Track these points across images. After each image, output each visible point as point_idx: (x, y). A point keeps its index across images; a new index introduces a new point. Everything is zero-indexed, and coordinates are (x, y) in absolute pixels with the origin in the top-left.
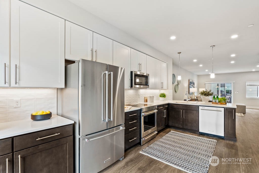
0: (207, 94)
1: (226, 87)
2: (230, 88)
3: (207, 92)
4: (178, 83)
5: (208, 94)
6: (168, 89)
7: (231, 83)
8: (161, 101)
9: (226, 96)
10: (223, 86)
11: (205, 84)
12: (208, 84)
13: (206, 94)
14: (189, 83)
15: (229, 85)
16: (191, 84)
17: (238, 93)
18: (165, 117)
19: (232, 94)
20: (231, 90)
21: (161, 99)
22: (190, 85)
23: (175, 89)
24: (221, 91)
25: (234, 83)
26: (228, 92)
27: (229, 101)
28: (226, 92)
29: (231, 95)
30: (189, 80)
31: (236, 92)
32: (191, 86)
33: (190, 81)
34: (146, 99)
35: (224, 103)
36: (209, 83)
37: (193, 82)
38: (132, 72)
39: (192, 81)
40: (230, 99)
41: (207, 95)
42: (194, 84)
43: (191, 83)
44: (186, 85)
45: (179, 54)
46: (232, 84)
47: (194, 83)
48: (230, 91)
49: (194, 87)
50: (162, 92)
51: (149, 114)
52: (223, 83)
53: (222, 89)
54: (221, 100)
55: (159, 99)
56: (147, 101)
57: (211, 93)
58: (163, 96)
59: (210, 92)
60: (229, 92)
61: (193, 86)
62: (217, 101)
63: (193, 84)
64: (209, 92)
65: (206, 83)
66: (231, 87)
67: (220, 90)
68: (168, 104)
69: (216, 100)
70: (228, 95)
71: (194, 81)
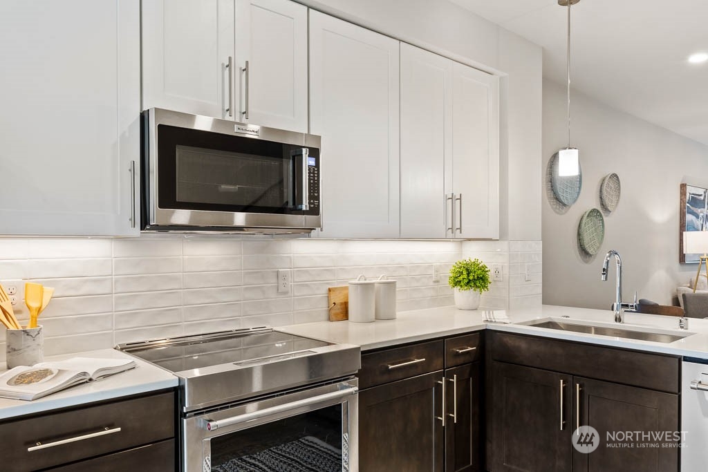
4: (603, 205)
6: (503, 234)
14: (683, 202)
16: (697, 208)
18: (449, 419)
21: (462, 296)
22: (689, 217)
23: (579, 234)
30: (683, 187)
32: (699, 223)
33: (690, 190)
34: (338, 298)
38: (144, 118)
39: (701, 191)
43: (696, 202)
44: (664, 212)
45: (566, 8)
50: (474, 253)
55: (451, 299)
56: (344, 314)
58: (473, 278)
68: (483, 337)
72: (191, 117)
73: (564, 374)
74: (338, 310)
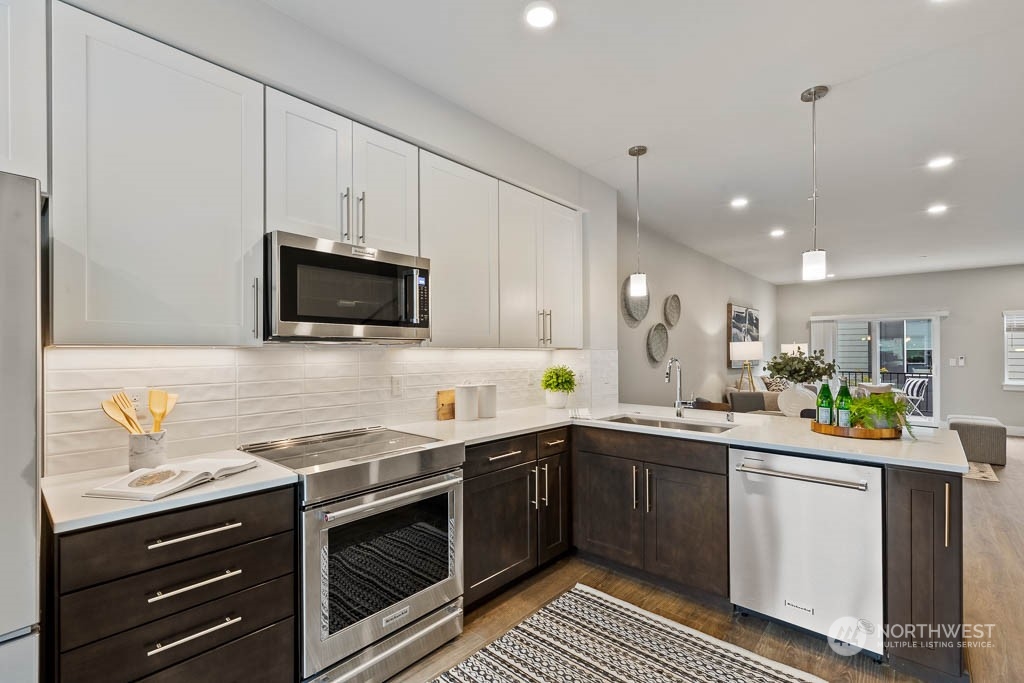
0: (800, 370)
1: (906, 340)
2: (926, 343)
3: (801, 361)
4: (667, 320)
5: (808, 369)
6: (586, 344)
7: (929, 321)
8: (551, 408)
9: (906, 378)
10: (892, 331)
11: (809, 325)
12: (822, 324)
13: (797, 371)
14: (729, 318)
15: (921, 329)
16: (740, 323)
17: (962, 362)
18: (541, 503)
19: (934, 366)
20: (929, 352)
21: (553, 396)
22: (734, 330)
23: (648, 344)
24: (886, 357)
25: (943, 318)
26: (914, 361)
27: (921, 398)
28: (909, 360)
29: (927, 371)
30: (729, 306)
31: (952, 362)
32: (742, 335)
33: (735, 308)
34: (446, 400)
35: (886, 433)
36: (825, 321)
37: (751, 315)
38: (267, 240)
39: (743, 310)
40: (926, 389)
41: (800, 378)
42: (754, 323)
43: (739, 318)
44: (714, 325)
45: (635, 158)
46: (936, 323)
47: (757, 320)
48: (926, 354)
49: (755, 339)
50: (563, 361)
51: (424, 494)
52: (891, 317)
53: (891, 346)
54: (867, 412)
55: (542, 399)
56: (452, 414)
57: (822, 366)
58: (563, 381)
59: (817, 362)
60: (920, 359)
61: (748, 332)
62: (844, 418)
63: (751, 323)
64: (813, 363)
65: (813, 318)
66: (929, 336)
67: (878, 350)
68: (570, 431)
69: (835, 411)
70: (915, 370)
71: (753, 312)
72: (313, 240)
73: (635, 461)
74: (445, 410)
